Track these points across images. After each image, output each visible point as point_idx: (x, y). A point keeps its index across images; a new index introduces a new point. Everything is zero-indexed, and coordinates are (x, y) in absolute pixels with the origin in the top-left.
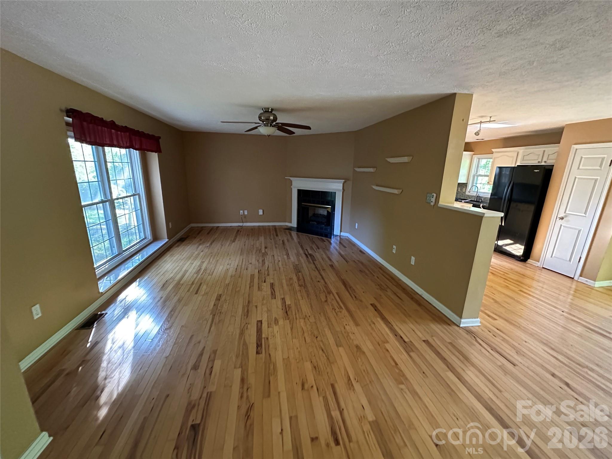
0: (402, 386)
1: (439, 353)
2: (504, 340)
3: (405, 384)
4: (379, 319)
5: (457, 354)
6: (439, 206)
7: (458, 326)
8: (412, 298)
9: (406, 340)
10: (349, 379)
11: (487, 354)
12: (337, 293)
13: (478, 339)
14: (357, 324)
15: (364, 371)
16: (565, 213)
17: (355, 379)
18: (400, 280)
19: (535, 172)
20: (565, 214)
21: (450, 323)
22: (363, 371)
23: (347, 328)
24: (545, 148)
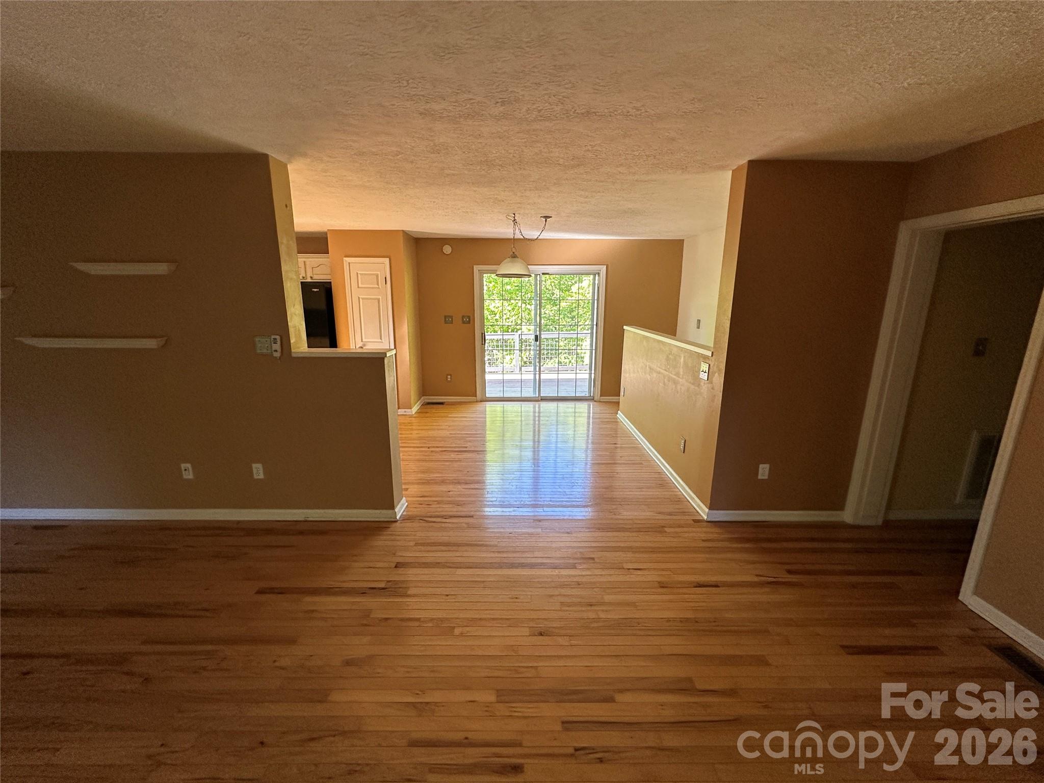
0: (457, 631)
1: (424, 563)
2: (439, 502)
3: (455, 625)
4: (308, 599)
5: (434, 548)
6: (294, 355)
7: (396, 521)
8: (301, 533)
9: (382, 585)
10: (414, 705)
11: (450, 525)
12: (145, 643)
13: (426, 519)
14: (291, 641)
15: (408, 672)
16: (362, 341)
17: (417, 694)
18: (239, 522)
19: (314, 291)
20: (362, 343)
21: (384, 525)
22: (407, 675)
23: (285, 662)
24: (306, 258)
